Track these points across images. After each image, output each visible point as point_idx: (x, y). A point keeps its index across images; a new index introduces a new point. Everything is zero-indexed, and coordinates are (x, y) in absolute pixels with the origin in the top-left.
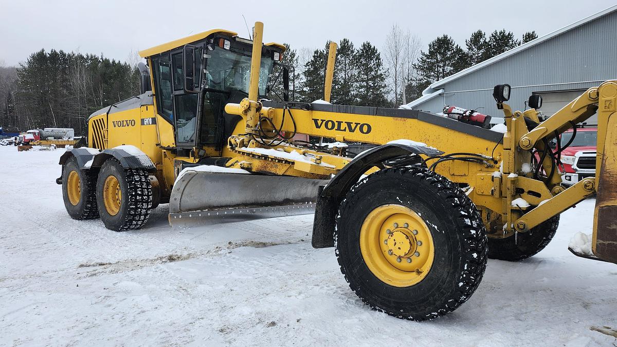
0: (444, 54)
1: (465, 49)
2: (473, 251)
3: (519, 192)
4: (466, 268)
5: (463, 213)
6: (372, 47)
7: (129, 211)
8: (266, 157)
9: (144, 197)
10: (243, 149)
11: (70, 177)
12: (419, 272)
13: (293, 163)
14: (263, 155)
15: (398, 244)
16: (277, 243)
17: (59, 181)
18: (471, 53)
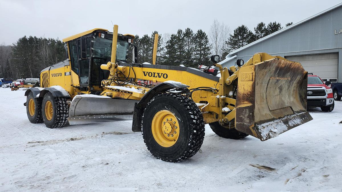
0: (242, 36)
1: (254, 32)
2: (194, 129)
3: (226, 105)
4: (191, 137)
5: (190, 113)
6: (203, 32)
7: (57, 118)
8: (119, 90)
9: (64, 111)
10: (108, 87)
11: (30, 102)
12: (174, 140)
13: (132, 93)
14: (117, 89)
15: (167, 128)
16: (128, 133)
17: (25, 104)
18: (257, 35)
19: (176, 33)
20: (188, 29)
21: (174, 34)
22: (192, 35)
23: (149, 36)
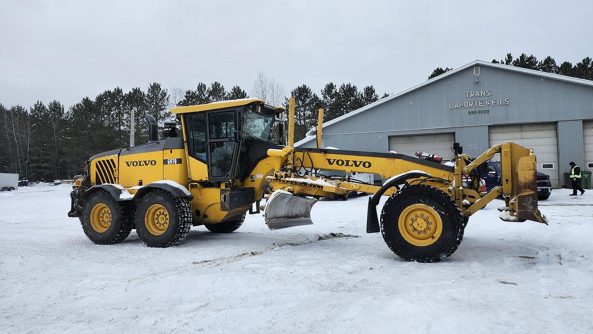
0: (304, 101)
2: (462, 222)
3: (464, 197)
4: (460, 231)
6: (242, 91)
8: (305, 184)
10: (287, 179)
12: (433, 237)
13: (322, 187)
15: (421, 224)
17: (71, 215)
18: (326, 101)
19: (194, 89)
20: (216, 83)
21: (191, 91)
22: (224, 94)
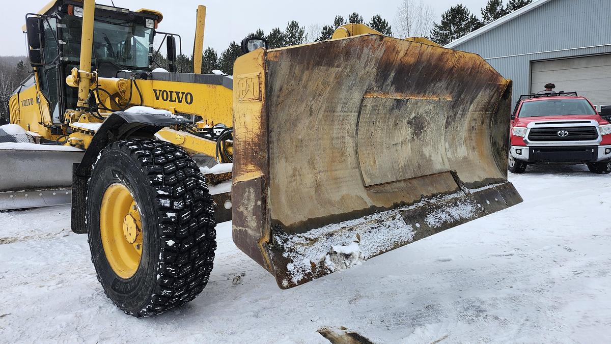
1: (480, 18)
2: (169, 237)
4: (160, 258)
5: (160, 192)
6: (383, 20)
10: (75, 125)
15: (129, 229)
20: (354, 14)
21: (327, 26)
23: (281, 31)
